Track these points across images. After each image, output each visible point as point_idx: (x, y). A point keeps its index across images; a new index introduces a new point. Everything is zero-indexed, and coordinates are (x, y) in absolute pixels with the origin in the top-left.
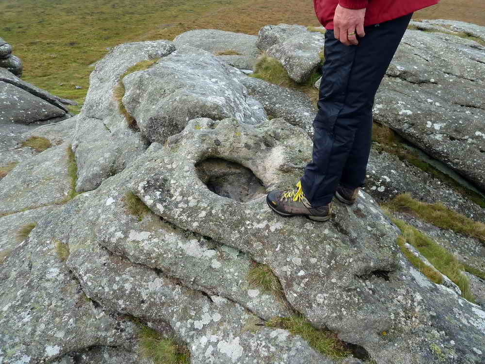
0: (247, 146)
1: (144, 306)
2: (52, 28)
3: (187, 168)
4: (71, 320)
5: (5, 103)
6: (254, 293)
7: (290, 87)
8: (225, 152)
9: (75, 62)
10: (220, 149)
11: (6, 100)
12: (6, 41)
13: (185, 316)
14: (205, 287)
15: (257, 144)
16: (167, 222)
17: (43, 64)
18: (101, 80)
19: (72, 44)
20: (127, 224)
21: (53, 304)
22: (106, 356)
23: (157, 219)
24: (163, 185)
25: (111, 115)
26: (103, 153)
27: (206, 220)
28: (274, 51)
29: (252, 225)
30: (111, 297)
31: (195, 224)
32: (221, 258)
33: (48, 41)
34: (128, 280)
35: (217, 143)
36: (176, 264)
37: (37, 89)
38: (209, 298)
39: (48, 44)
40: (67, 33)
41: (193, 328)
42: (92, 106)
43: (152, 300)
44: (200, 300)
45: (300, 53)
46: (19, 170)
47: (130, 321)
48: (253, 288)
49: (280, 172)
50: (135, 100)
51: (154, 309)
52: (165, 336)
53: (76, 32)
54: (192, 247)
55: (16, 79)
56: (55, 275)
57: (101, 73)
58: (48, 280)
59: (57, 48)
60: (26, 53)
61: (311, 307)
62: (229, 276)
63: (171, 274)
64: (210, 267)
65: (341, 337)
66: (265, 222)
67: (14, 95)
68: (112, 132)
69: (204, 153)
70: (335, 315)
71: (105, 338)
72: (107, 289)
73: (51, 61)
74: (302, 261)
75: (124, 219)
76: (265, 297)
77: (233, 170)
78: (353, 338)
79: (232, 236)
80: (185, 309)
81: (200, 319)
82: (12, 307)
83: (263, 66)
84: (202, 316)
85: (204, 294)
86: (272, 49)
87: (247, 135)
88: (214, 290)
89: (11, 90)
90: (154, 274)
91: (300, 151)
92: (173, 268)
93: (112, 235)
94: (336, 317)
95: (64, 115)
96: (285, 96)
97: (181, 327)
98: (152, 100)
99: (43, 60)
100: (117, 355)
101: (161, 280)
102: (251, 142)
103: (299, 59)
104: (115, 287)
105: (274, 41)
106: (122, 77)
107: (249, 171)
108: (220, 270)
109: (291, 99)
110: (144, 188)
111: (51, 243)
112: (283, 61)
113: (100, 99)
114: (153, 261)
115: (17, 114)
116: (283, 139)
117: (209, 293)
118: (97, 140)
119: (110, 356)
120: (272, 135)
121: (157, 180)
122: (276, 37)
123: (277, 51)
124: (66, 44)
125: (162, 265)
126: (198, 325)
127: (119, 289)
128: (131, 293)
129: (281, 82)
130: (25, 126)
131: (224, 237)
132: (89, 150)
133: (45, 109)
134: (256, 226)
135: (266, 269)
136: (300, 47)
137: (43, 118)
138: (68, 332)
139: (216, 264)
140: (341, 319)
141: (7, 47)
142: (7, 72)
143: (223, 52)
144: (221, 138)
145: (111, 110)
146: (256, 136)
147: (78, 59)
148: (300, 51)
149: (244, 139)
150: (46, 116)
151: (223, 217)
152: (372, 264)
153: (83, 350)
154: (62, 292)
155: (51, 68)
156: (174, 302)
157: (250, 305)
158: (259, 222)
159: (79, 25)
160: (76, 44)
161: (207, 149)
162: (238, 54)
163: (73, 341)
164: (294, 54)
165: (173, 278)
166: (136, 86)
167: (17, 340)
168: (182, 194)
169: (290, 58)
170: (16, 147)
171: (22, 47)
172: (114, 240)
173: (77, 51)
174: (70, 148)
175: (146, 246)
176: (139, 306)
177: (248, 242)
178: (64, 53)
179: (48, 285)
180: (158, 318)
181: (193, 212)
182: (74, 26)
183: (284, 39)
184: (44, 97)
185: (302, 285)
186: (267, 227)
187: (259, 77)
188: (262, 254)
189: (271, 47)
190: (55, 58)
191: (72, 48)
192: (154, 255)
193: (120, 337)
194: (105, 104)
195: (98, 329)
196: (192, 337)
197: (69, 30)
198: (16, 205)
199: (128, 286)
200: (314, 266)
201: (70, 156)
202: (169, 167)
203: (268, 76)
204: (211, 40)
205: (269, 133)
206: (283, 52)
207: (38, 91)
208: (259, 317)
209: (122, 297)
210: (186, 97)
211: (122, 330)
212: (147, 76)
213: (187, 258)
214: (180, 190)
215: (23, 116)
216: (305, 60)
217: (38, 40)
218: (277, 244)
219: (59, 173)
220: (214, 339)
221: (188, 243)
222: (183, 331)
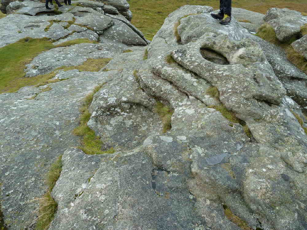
0: (228, 47)
1: (162, 93)
2: (151, 2)
3: (196, 47)
4: (133, 93)
5: (120, 32)
6: (207, 96)
7: (275, 43)
8: (216, 48)
9: (158, 23)
10: (215, 46)
11: (121, 31)
12: (128, 2)
13: (176, 100)
14: (188, 91)
15: (233, 47)
16: (181, 66)
17: (141, 21)
18: (170, 21)
19: (159, 12)
20: (164, 64)
21: (128, 87)
22: (142, 110)
23: (177, 64)
24: (184, 52)
25: (169, 37)
26: (161, 51)
27: (197, 66)
28: (273, 22)
29: (216, 72)
30: (150, 86)
31: (192, 67)
32: (198, 82)
33: (147, 9)
34: (158, 83)
35: (214, 43)
36: (179, 80)
37: (136, 29)
38: (188, 97)
39: (147, 11)
40: (158, 6)
41: (178, 104)
42: (162, 32)
43: (165, 91)
44: (184, 97)
45: (288, 25)
46: (122, 56)
47: (154, 99)
48: (208, 95)
49: (239, 58)
50: (183, 28)
51: (165, 95)
52: (166, 106)
53: (163, 6)
54: (188, 76)
55: (128, 22)
56: (131, 79)
57: (171, 18)
58: (128, 80)
59: (150, 14)
60: (134, 14)
61: (228, 101)
62: (199, 89)
63: (176, 84)
64: (193, 84)
65: (237, 115)
66: (222, 72)
67: (125, 29)
68: (168, 44)
69: (206, 45)
70: (237, 106)
71: (144, 102)
72: (149, 83)
73: (146, 20)
74: (232, 87)
75: (163, 62)
76: (211, 98)
77: (218, 57)
78: (242, 117)
79: (206, 74)
80: (177, 98)
81: (182, 102)
82: (114, 84)
83: (263, 30)
84: (183, 102)
85: (187, 95)
86: (272, 21)
87: (230, 42)
88: (191, 93)
89: (124, 27)
90: (169, 83)
91: (253, 52)
92: (177, 82)
93: (157, 66)
94: (237, 107)
95: (146, 45)
96: (269, 48)
97: (173, 103)
98: (192, 28)
99: (142, 19)
100: (146, 111)
101: (171, 86)
102: (231, 46)
103: (286, 28)
104: (153, 83)
105: (276, 17)
106: (180, 19)
107: (225, 58)
108: (196, 87)
109: (273, 50)
110: (175, 52)
111: (132, 71)
112: (276, 29)
113: (167, 29)
114: (170, 78)
115: (124, 39)
116: (247, 46)
117: (189, 94)
118: (160, 47)
119: (143, 110)
120: (243, 44)
121: (182, 50)
122: (277, 15)
123: (274, 22)
124: (156, 13)
125: (174, 80)
126: (180, 104)
127: (154, 84)
128: (158, 87)
129: (271, 39)
130: (126, 46)
131: (202, 74)
132: (155, 50)
133: (137, 39)
134: (218, 72)
135: (216, 88)
136: (290, 21)
137: (135, 44)
138: (131, 96)
139: (195, 84)
140: (239, 108)
141: (128, 5)
142: (125, 18)
143: (242, 20)
144: (217, 41)
145: (171, 35)
146: (234, 43)
147: (160, 22)
148: (289, 24)
149: (228, 44)
150: (138, 43)
151: (204, 67)
152: (264, 95)
153: (134, 103)
154: (132, 85)
155: (144, 24)
156: (173, 94)
157: (204, 100)
158: (220, 71)
159: (166, 2)
160: (162, 13)
161: (209, 44)
162: (250, 23)
163: (132, 99)
164: (284, 25)
165: (176, 86)
166: (186, 21)
167: (113, 93)
168: (190, 56)
169: (280, 27)
170: (120, 52)
171: (133, 10)
172: (157, 68)
173: (160, 17)
174: (147, 50)
175: (169, 72)
176: (160, 92)
177: (212, 78)
178: (153, 17)
179: (128, 81)
180: (165, 99)
181: (192, 62)
182: (163, 3)
183: (282, 17)
184: (138, 33)
185: (228, 95)
186: (223, 73)
187: (258, 36)
188: (216, 83)
189: (272, 20)
190: (148, 19)
191: (158, 15)
192: (171, 75)
193: (149, 103)
194: (169, 31)
195: (142, 98)
196: (177, 106)
197: (159, 5)
198: (117, 68)
199: (158, 84)
200: (236, 89)
201: (145, 54)
202: (189, 47)
203: (264, 36)
204: (237, 13)
205: (241, 43)
206: (278, 23)
207: (136, 30)
208: (206, 105)
209: (154, 87)
210: (208, 28)
211: (150, 101)
212: (193, 17)
213: (184, 79)
214: (190, 54)
215: (127, 40)
216: (290, 29)
217: (142, 8)
218: (224, 80)
219: (139, 60)
220: (185, 108)
221: (186, 74)
222: (174, 104)
